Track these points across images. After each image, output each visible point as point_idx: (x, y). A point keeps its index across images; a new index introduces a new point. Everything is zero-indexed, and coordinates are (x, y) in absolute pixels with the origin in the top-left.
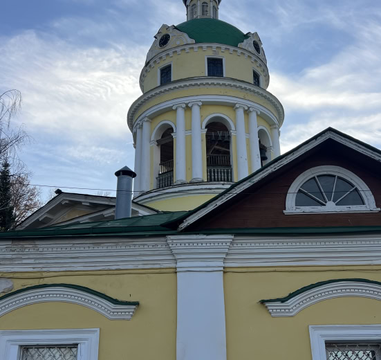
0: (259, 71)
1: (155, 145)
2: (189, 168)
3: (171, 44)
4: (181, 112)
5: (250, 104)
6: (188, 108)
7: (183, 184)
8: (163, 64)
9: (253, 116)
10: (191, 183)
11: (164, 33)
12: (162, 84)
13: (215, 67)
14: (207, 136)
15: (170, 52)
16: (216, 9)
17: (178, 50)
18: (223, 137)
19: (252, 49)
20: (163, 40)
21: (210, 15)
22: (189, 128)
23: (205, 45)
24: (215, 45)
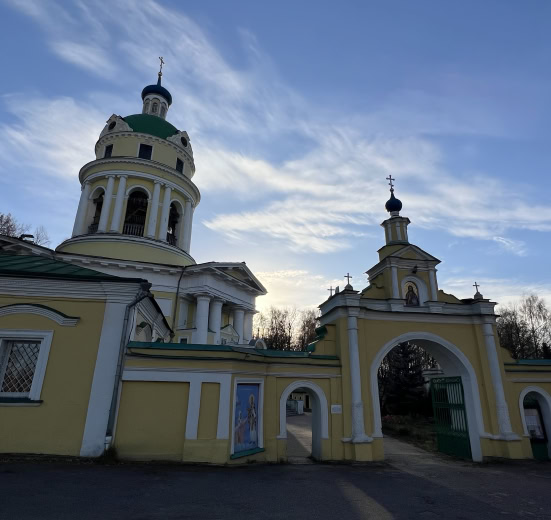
0: (183, 159)
1: (91, 203)
2: (110, 223)
3: (116, 129)
4: (111, 181)
5: (165, 181)
6: (117, 179)
7: (102, 234)
8: (108, 143)
9: (168, 191)
10: (107, 234)
11: (113, 120)
12: (106, 157)
13: (145, 151)
14: (129, 201)
15: (114, 136)
16: (164, 110)
17: (119, 134)
18: (142, 203)
19: (179, 143)
20: (112, 125)
21: (158, 113)
22: (115, 193)
23: (139, 134)
24: (148, 136)
